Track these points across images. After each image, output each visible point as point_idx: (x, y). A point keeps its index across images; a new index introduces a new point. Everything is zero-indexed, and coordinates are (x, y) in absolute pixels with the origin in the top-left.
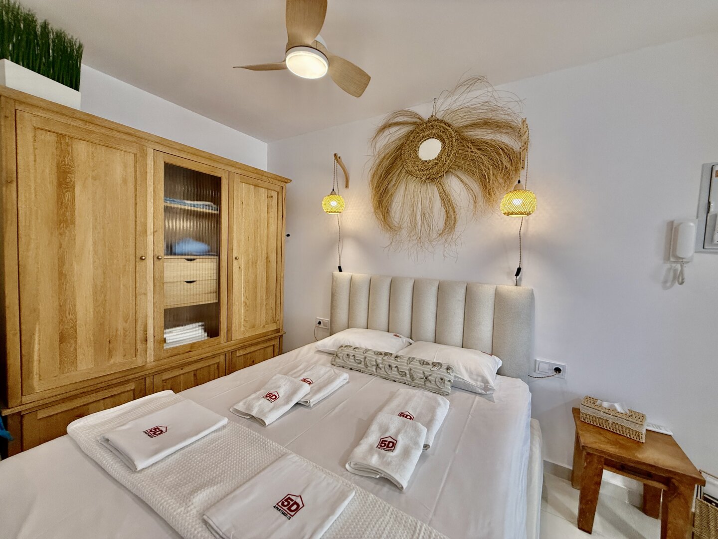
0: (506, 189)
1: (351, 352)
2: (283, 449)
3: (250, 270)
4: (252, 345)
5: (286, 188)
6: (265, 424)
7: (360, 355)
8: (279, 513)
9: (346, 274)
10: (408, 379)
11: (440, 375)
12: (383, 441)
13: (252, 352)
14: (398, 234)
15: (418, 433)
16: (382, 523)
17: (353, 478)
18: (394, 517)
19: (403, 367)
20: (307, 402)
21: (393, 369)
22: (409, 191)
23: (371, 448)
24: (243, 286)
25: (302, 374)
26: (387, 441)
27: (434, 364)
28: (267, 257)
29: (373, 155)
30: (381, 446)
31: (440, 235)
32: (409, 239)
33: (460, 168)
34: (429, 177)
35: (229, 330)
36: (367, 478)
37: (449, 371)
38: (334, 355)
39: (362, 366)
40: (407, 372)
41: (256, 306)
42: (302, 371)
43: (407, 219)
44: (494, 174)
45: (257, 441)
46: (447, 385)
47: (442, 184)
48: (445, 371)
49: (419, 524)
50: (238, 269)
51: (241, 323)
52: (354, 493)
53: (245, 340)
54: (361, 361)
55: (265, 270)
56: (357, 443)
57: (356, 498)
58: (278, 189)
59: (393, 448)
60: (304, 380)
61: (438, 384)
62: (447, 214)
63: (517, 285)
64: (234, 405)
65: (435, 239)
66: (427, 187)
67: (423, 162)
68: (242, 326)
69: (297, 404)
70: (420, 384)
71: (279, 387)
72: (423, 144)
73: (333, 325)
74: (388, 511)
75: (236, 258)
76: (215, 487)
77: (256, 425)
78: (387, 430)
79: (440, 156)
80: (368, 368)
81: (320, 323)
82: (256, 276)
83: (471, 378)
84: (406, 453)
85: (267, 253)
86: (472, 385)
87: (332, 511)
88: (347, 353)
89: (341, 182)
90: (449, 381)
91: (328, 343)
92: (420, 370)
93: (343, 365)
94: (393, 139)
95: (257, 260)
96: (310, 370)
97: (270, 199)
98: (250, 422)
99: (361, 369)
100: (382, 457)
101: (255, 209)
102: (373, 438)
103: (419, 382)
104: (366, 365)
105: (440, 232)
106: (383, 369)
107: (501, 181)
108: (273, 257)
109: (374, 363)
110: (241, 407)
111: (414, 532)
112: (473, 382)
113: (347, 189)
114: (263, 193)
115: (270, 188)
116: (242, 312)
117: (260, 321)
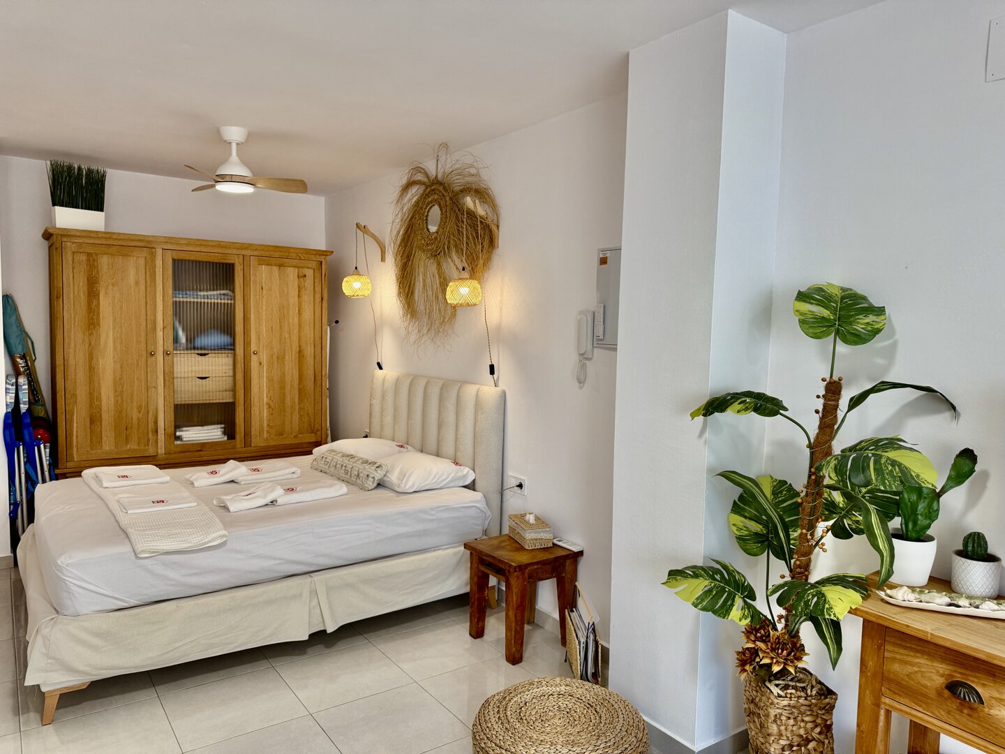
1: (327, 454)
3: (276, 366)
5: (326, 262)
6: (195, 486)
7: (332, 457)
9: (382, 373)
10: (348, 477)
11: (369, 472)
19: (350, 466)
21: (343, 468)
24: (265, 385)
27: (370, 463)
28: (300, 351)
34: (433, 253)
35: (247, 434)
37: (378, 470)
41: (285, 411)
46: (369, 481)
47: (440, 262)
48: (375, 469)
50: (258, 365)
51: (263, 428)
53: (269, 449)
55: (297, 367)
58: (314, 264)
61: (363, 480)
63: (495, 385)
67: (429, 235)
70: (355, 482)
71: (224, 468)
75: (254, 353)
77: (190, 486)
82: (284, 373)
85: (300, 346)
90: (373, 477)
93: (317, 467)
95: (284, 355)
97: (302, 279)
99: (326, 471)
101: (280, 294)
103: (352, 479)
108: (308, 351)
109: (335, 464)
113: (383, 263)
114: (292, 273)
115: (302, 265)
116: (265, 415)
117: (291, 428)
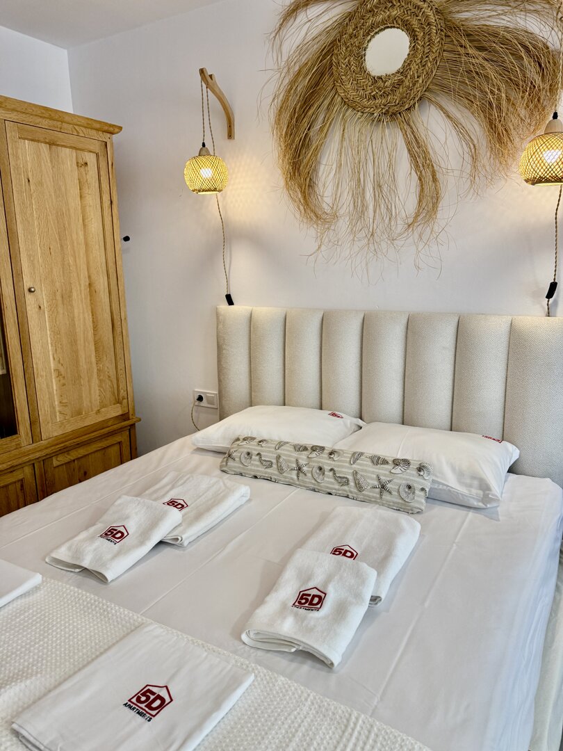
0: (532, 128)
1: (253, 447)
2: (137, 617)
3: (61, 310)
4: (79, 445)
5: (112, 144)
6: (107, 580)
7: (270, 452)
8: (133, 713)
9: (240, 308)
10: (352, 490)
11: (407, 480)
12: (304, 595)
13: (82, 457)
14: (332, 228)
15: (361, 578)
16: (296, 718)
17: (254, 654)
18: (315, 708)
19: (344, 470)
20: (178, 539)
21: (326, 473)
22: (350, 141)
23: (284, 606)
24: (49, 341)
25: (168, 492)
26: (309, 595)
27: (396, 463)
28: (90, 285)
29: (276, 67)
30: (300, 603)
31: (409, 226)
32: (351, 237)
33: (445, 89)
34: (387, 111)
35: (34, 422)
36: (276, 654)
37: (422, 473)
38: (225, 454)
39: (273, 471)
40: (350, 478)
41: (80, 377)
42: (168, 487)
43: (346, 198)
44: (508, 100)
45: (93, 607)
46: (419, 496)
47: (412, 124)
48: (415, 472)
49: (355, 713)
50: (37, 310)
51: (54, 408)
52: (252, 678)
53: (66, 437)
54: (272, 463)
55: (90, 308)
56: (260, 601)
57: (256, 683)
58: (96, 147)
59: (319, 606)
60: (172, 503)
61: (404, 495)
62: (422, 186)
63: (548, 315)
64: (52, 551)
65: (400, 234)
66: (383, 131)
67: (376, 80)
68: (58, 414)
69: (161, 543)
70: (374, 497)
71: (127, 517)
72: (373, 40)
73: (224, 402)
74: (306, 700)
75: (30, 290)
76: (28, 682)
77: (92, 582)
78: (309, 579)
79: (407, 65)
80: (284, 474)
81: (200, 399)
82: (73, 320)
83: (460, 482)
84: (341, 611)
85: (89, 277)
86: (462, 494)
87: (217, 705)
88: (246, 450)
89: (219, 126)
90: (423, 489)
91: (216, 434)
92: (373, 473)
93: (242, 471)
94: (315, 32)
95: (71, 292)
96: (181, 485)
97: (82, 169)
98: (79, 577)
99: (273, 477)
100: (300, 620)
101: (55, 192)
102: (288, 590)
103: (371, 494)
104: (280, 470)
105: (410, 221)
106: (309, 475)
107: (523, 112)
108: (101, 283)
109: (294, 465)
110: (63, 554)
111: (346, 727)
112: (462, 490)
113: (232, 141)
114: (67, 157)
115: (80, 146)
116: (55, 388)
117: (91, 402)
